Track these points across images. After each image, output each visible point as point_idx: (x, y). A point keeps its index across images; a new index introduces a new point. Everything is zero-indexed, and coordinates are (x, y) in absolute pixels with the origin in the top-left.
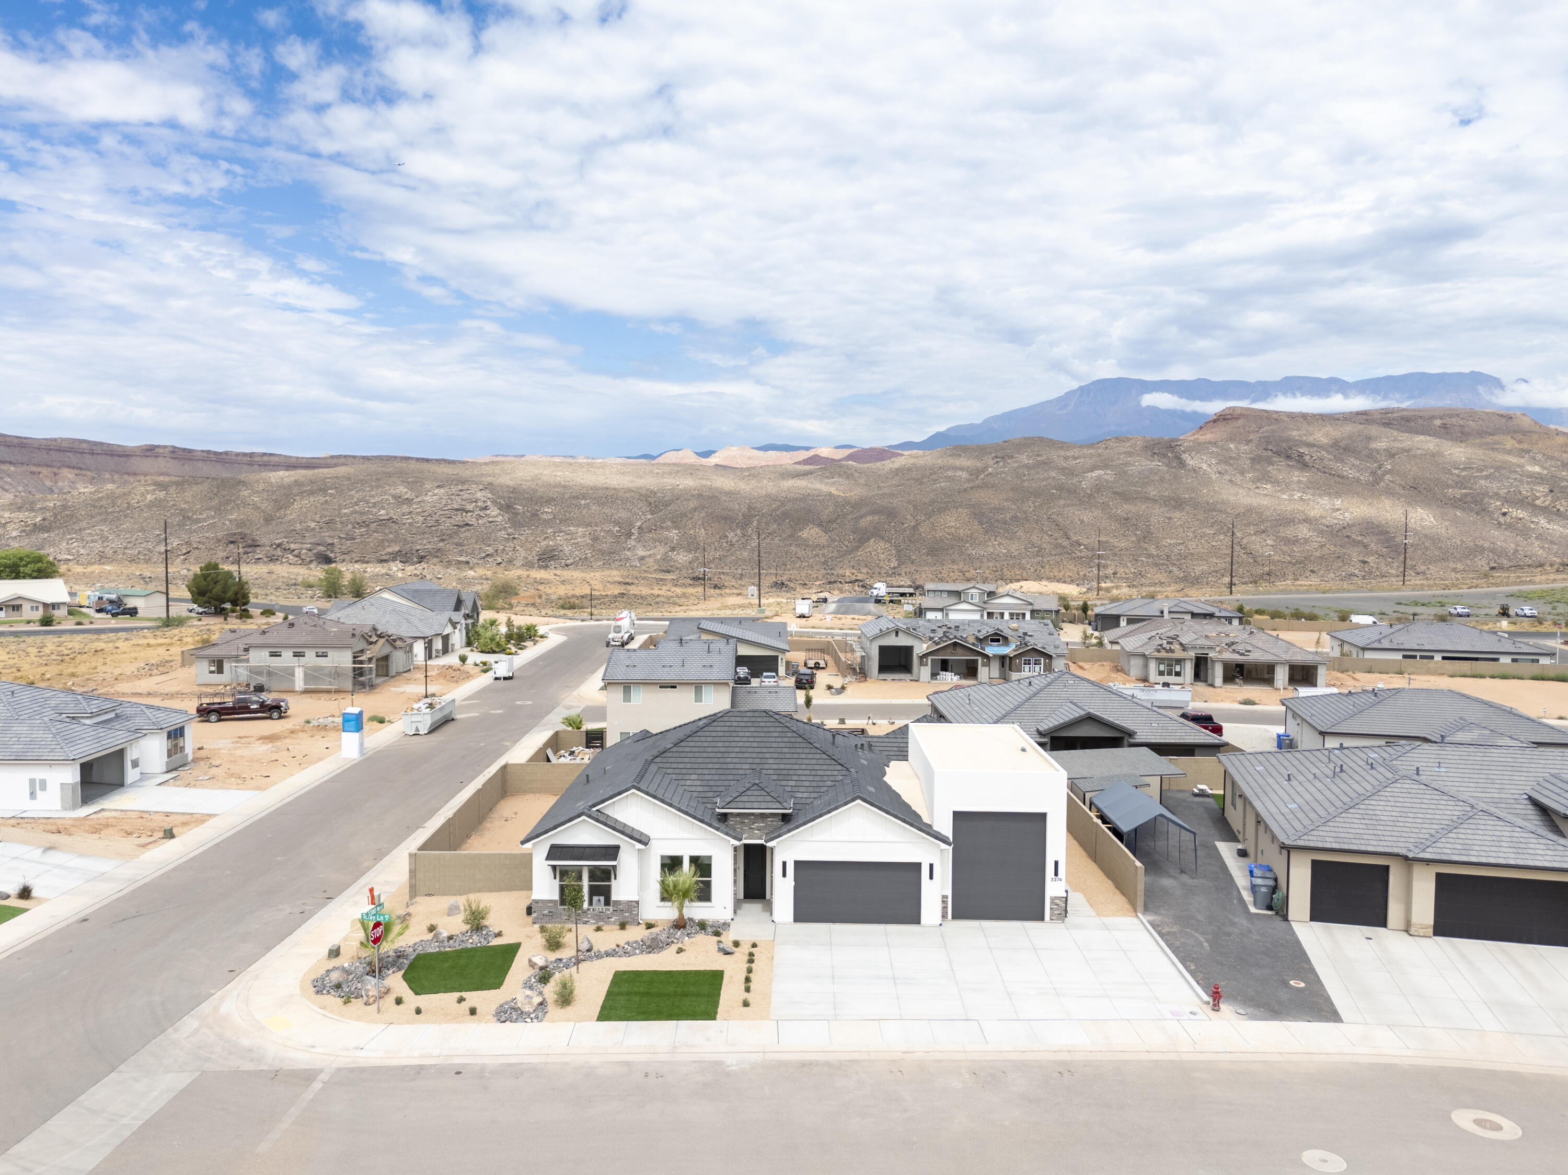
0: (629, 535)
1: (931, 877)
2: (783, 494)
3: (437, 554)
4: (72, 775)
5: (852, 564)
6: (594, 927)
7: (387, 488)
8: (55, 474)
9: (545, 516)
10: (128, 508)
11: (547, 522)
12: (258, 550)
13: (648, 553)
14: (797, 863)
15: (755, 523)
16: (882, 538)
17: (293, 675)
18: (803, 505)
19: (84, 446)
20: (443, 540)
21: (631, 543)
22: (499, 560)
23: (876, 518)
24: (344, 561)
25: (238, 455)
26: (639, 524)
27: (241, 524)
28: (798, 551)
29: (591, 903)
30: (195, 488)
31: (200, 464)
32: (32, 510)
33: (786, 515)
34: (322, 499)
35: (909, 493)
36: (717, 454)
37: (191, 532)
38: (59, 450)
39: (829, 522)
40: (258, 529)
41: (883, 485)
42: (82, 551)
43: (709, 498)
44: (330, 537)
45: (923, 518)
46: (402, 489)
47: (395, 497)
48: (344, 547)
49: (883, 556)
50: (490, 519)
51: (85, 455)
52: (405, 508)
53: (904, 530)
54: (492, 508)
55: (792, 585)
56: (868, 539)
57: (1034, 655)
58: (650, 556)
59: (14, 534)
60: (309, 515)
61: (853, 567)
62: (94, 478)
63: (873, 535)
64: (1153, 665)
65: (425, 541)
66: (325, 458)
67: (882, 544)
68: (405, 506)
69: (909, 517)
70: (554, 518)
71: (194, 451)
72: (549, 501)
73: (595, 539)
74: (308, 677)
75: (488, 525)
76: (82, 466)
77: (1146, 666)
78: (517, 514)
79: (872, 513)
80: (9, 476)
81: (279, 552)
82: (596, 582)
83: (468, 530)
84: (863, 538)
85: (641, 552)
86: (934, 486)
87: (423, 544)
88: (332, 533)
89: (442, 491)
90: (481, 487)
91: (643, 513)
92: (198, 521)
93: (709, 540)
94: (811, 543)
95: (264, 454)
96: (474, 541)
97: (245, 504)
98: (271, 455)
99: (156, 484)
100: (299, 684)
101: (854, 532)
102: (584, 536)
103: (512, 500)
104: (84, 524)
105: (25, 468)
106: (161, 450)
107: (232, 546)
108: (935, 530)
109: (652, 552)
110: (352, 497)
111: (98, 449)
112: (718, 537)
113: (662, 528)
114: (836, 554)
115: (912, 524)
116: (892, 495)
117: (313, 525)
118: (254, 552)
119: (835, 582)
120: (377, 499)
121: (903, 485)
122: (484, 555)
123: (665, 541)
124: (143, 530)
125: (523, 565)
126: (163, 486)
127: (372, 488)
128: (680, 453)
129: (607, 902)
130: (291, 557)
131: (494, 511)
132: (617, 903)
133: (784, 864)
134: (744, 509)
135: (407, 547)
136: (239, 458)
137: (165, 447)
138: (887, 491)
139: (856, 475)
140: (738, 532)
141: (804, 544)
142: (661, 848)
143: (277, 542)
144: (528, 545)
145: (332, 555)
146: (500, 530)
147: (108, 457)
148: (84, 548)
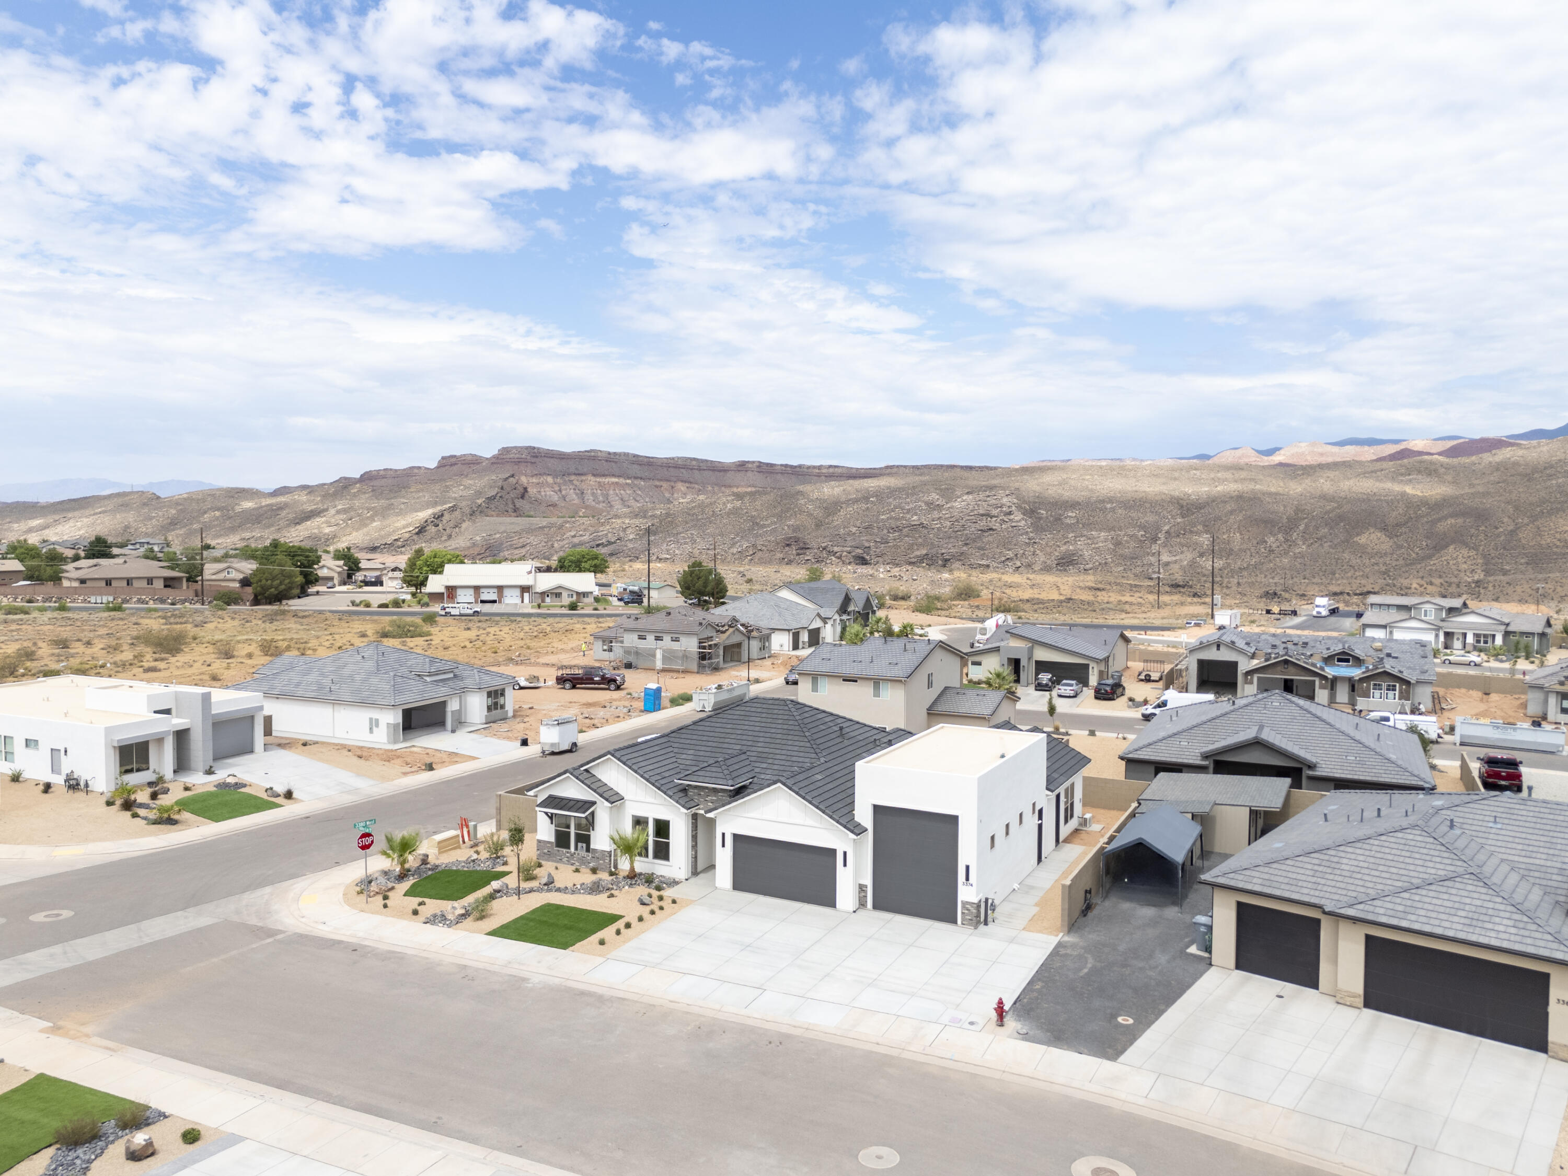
0: (1155, 539)
1: (845, 865)
2: (1342, 494)
3: (961, 557)
4: (395, 717)
5: (1421, 574)
6: (574, 868)
7: (921, 495)
8: (673, 487)
9: (1068, 521)
10: (713, 515)
11: (1069, 526)
12: (808, 552)
13: (1174, 558)
14: (736, 837)
15: (1302, 527)
16: (1466, 545)
17: (654, 656)
18: (1364, 507)
19: (694, 463)
20: (966, 544)
21: (1155, 548)
22: (1018, 564)
23: (1460, 521)
24: (878, 562)
25: (809, 467)
26: (1166, 528)
27: (796, 529)
28: (1352, 557)
29: (576, 848)
30: (764, 498)
31: (779, 477)
32: (645, 517)
33: (1341, 518)
34: (864, 506)
35: (1510, 492)
36: (1282, 452)
37: (756, 536)
38: (675, 467)
39: (1397, 525)
40: (809, 534)
41: (1477, 482)
42: (677, 552)
43: (1250, 499)
44: (867, 541)
45: (1526, 520)
46: (934, 496)
47: (928, 504)
48: (878, 550)
49: (1465, 566)
50: (1014, 524)
51: (695, 471)
52: (936, 514)
53: (1498, 536)
54: (1016, 513)
55: (1287, 595)
56: (1447, 546)
57: (1386, 678)
58: (1176, 562)
59: (631, 537)
60: (852, 521)
61: (1422, 578)
62: (700, 490)
63: (1453, 541)
64: (1553, 701)
65: (950, 546)
66: (880, 469)
67: (1465, 552)
68: (936, 512)
69: (1506, 520)
70: (1078, 522)
71: (775, 465)
72: (1074, 505)
73: (1118, 544)
74: (665, 659)
75: (1010, 529)
76: (691, 480)
77: (1546, 701)
78: (1040, 518)
79: (1454, 515)
80: (640, 489)
81: (824, 554)
82: (1066, 587)
83: (991, 535)
84: (1439, 544)
85: (1165, 558)
86: (1548, 483)
87: (949, 548)
88: (869, 537)
89: (971, 497)
90: (1007, 492)
91: (1173, 517)
92: (764, 526)
93: (1245, 546)
94: (1369, 550)
95: (830, 466)
96: (995, 545)
97: (801, 512)
98: (836, 467)
99: (734, 494)
100: (659, 664)
101: (1428, 538)
102: (1106, 540)
103: (1037, 505)
104: (680, 529)
105: (651, 482)
106: (750, 466)
107: (787, 548)
108: (1539, 535)
109: (1177, 558)
110: (890, 504)
111: (703, 466)
112: (1255, 542)
113: (1191, 532)
114: (1401, 562)
115: (1510, 528)
116: (1485, 494)
117: (854, 530)
118: (805, 554)
119: (1341, 593)
120: (911, 506)
121: (1504, 481)
122: (1003, 559)
123: (1193, 546)
124: (722, 535)
125: (1041, 569)
126: (739, 496)
127: (907, 495)
128: (1238, 453)
129: (588, 849)
130: (834, 558)
131: (1017, 516)
132: (595, 850)
133: (723, 834)
134: (1290, 511)
135: (934, 551)
136: (810, 470)
137: (754, 462)
138: (1480, 489)
139: (1442, 470)
140: (1280, 536)
141: (1362, 551)
142: (633, 809)
143: (823, 545)
144: (1048, 549)
145: (868, 558)
146: (1022, 535)
147: (711, 473)
148: (678, 548)
